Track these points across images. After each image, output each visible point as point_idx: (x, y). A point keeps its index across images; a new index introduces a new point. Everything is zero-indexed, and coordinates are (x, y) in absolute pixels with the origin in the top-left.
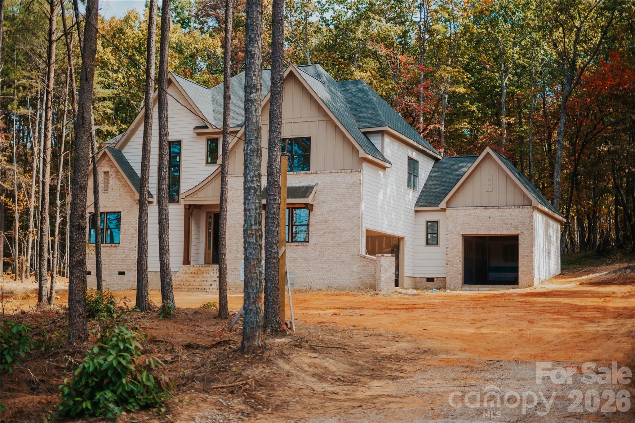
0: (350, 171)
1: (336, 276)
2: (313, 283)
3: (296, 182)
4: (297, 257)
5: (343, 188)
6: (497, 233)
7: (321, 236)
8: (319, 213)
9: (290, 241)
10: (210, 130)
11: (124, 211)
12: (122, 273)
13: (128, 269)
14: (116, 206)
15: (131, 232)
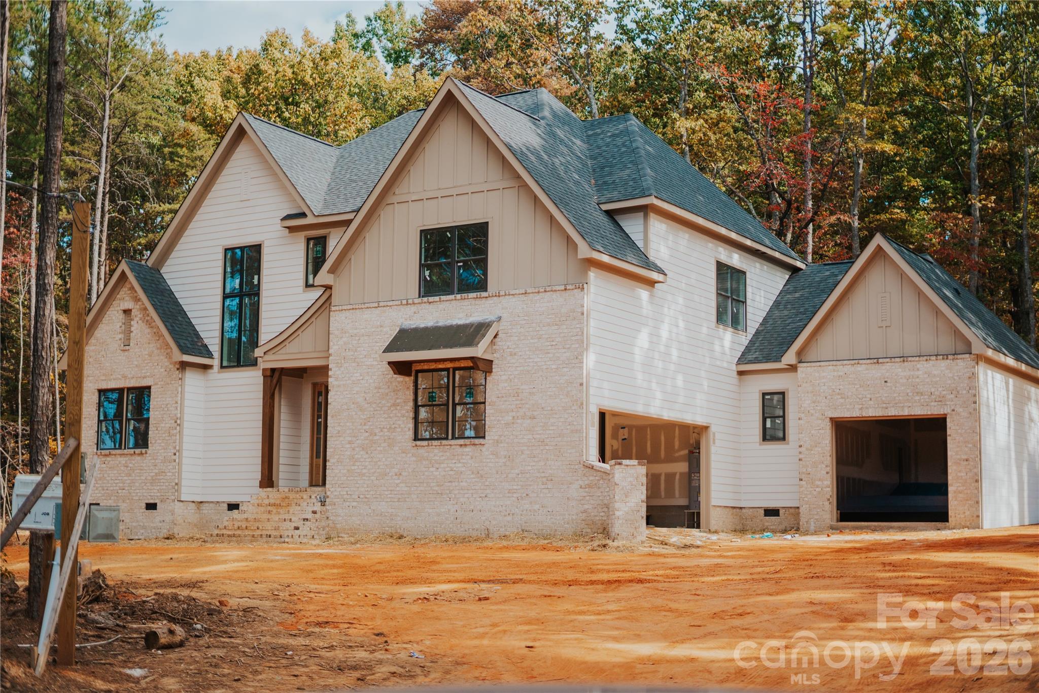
0: (563, 288)
1: (536, 507)
2: (494, 522)
3: (461, 315)
4: (463, 469)
5: (549, 325)
6: (901, 413)
7: (507, 424)
8: (504, 378)
9: (450, 437)
10: (310, 220)
11: (156, 384)
12: (151, 507)
13: (162, 497)
14: (143, 375)
15: (167, 425)
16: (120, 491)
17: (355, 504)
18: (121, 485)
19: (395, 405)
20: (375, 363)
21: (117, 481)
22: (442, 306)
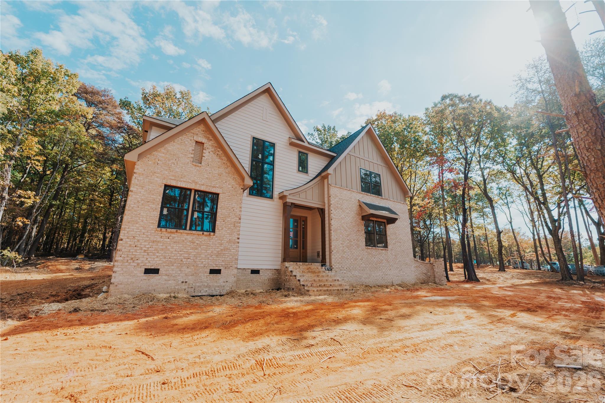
2: (394, 279)
7: (394, 244)
9: (376, 246)
10: (306, 144)
11: (223, 193)
12: (215, 272)
13: (226, 266)
14: (213, 185)
15: (232, 220)
16: (183, 260)
17: (345, 272)
18: (187, 255)
19: (358, 231)
20: (350, 212)
21: (183, 253)
22: (371, 197)
